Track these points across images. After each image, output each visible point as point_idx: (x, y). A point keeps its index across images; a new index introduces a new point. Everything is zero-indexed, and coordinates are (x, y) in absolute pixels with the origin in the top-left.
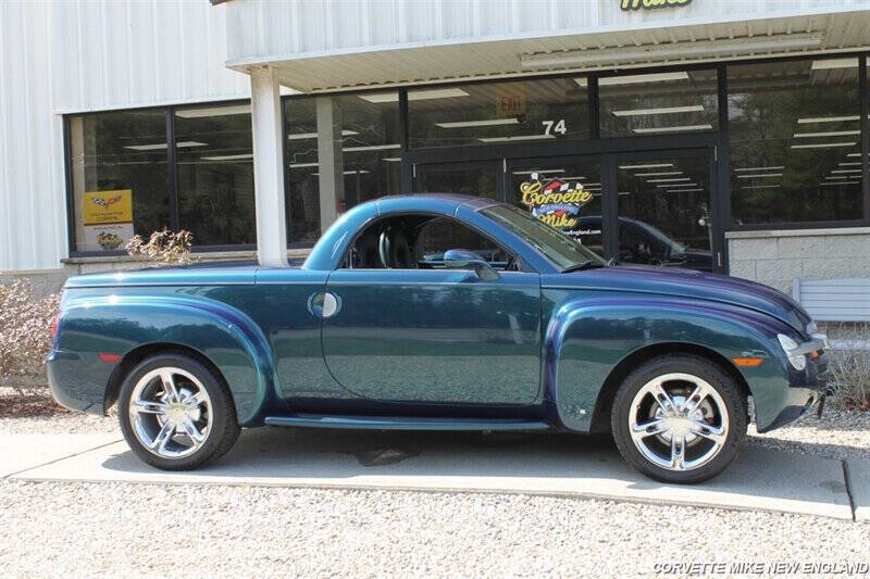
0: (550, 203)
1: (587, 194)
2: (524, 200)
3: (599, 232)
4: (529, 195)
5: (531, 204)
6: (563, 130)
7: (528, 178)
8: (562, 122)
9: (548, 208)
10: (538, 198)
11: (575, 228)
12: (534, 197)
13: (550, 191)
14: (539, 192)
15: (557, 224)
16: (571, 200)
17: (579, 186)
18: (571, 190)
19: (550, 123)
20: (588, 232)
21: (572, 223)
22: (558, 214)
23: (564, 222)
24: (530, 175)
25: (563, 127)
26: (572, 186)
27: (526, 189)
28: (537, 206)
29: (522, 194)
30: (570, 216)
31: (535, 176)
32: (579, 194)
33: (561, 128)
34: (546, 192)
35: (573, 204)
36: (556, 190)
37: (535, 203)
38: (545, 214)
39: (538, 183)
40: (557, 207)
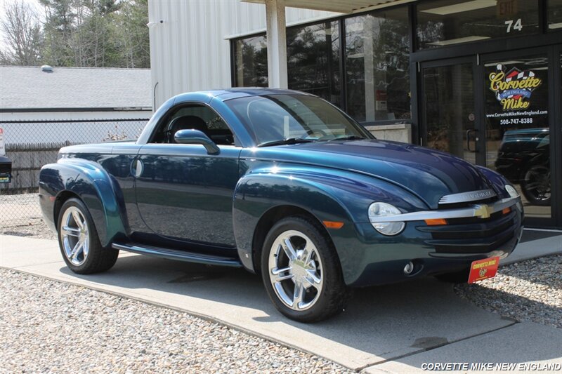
0: (510, 89)
1: (538, 80)
2: (492, 87)
3: (546, 112)
4: (495, 83)
5: (496, 90)
6: (520, 28)
7: (494, 69)
8: (519, 21)
9: (509, 93)
10: (501, 84)
11: (528, 110)
12: (499, 84)
13: (510, 79)
14: (502, 80)
15: (515, 107)
16: (526, 86)
17: (532, 74)
18: (525, 78)
19: (511, 22)
20: (537, 113)
21: (526, 105)
22: (516, 97)
23: (520, 105)
24: (496, 66)
25: (520, 24)
26: (526, 74)
27: (493, 78)
28: (501, 92)
29: (490, 82)
30: (524, 101)
31: (499, 67)
32: (531, 81)
33: (519, 26)
34: (508, 80)
35: (527, 89)
36: (514, 78)
37: (499, 89)
38: (506, 98)
39: (502, 73)
40: (515, 92)
